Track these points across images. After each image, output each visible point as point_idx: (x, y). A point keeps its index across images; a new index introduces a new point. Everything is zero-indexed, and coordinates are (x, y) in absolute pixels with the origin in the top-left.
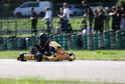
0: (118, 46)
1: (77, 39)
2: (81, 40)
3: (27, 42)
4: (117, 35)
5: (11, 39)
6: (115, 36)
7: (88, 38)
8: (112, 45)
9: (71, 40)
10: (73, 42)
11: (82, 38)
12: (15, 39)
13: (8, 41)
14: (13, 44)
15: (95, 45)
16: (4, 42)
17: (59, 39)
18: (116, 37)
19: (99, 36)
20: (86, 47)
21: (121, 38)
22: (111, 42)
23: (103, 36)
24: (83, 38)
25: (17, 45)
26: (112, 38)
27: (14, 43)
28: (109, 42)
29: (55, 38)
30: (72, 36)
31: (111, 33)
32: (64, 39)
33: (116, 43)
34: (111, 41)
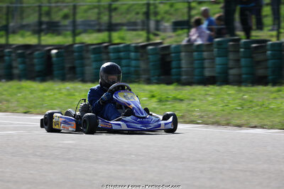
0: (246, 74)
1: (159, 57)
2: (168, 59)
3: (54, 59)
4: (242, 50)
5: (20, 51)
6: (238, 52)
7: (183, 54)
8: (232, 72)
9: (148, 59)
10: (151, 64)
11: (169, 54)
12: (28, 52)
13: (13, 55)
14: (24, 63)
15: (197, 72)
16: (7, 58)
17: (122, 54)
18: (241, 54)
19: (204, 51)
20: (179, 74)
21: (251, 57)
22: (230, 66)
23: (212, 51)
24: (173, 55)
25: (33, 65)
26: (231, 56)
27: (27, 60)
28: (227, 64)
29: (113, 53)
30: (150, 47)
31: (231, 43)
32: (132, 54)
33: (240, 67)
34: (231, 64)
